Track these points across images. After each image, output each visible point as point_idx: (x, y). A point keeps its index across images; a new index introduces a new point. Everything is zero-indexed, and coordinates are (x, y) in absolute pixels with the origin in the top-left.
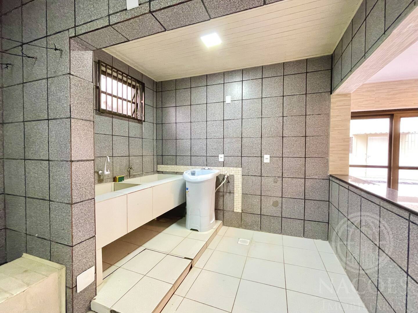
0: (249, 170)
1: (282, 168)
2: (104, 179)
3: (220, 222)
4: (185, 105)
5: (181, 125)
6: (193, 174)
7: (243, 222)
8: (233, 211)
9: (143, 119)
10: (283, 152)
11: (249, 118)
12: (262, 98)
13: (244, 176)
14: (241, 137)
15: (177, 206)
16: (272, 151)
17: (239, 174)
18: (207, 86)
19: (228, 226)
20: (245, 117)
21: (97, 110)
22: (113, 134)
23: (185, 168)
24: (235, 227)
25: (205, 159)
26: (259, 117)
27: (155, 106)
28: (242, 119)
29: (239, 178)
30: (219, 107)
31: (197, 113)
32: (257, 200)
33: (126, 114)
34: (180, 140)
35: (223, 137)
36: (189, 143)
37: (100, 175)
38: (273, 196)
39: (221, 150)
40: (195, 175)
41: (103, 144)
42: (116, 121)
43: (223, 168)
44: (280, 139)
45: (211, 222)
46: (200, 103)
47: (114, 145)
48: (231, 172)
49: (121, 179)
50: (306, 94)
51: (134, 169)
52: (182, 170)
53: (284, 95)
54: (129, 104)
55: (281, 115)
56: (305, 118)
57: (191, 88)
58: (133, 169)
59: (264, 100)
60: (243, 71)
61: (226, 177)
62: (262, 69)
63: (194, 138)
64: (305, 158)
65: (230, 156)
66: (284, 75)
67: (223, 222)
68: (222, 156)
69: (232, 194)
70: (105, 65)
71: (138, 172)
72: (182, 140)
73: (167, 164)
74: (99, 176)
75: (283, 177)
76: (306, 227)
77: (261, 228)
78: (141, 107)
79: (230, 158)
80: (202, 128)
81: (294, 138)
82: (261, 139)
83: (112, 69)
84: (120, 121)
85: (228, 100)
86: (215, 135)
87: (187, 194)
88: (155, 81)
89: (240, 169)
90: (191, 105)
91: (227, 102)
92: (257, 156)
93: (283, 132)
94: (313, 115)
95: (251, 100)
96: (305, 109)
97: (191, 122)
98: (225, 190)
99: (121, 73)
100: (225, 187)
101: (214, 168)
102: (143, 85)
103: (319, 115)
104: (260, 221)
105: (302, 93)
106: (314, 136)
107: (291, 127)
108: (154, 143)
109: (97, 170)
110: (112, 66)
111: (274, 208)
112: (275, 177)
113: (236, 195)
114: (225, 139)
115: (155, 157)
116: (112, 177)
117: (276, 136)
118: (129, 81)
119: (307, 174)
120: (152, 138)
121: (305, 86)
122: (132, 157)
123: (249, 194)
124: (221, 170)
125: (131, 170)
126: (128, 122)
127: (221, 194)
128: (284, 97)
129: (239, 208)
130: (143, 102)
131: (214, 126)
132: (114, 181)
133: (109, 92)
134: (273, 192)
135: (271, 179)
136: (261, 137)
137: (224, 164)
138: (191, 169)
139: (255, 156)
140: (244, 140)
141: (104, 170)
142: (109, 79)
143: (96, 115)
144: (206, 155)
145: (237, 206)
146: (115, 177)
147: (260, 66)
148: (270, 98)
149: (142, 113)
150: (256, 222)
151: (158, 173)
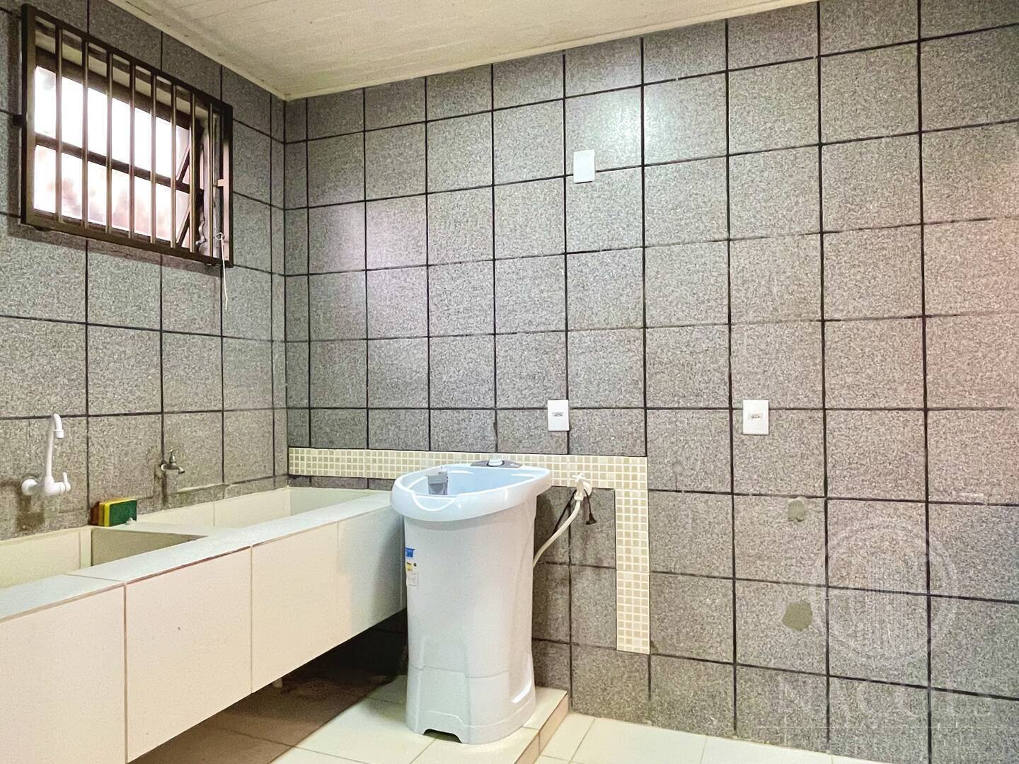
0: (678, 469)
1: (822, 458)
2: (46, 515)
3: (556, 697)
4: (401, 193)
5: (388, 277)
6: (438, 487)
7: (655, 698)
8: (614, 646)
9: (226, 257)
10: (827, 385)
11: (675, 241)
12: (728, 156)
13: (656, 494)
14: (640, 324)
15: (370, 629)
16: (778, 383)
17: (635, 487)
18: (493, 111)
19: (593, 715)
20: (654, 241)
21: (16, 216)
22: (90, 320)
23: (405, 462)
24: (621, 717)
25: (491, 422)
26: (717, 237)
27: (278, 202)
28: (644, 247)
29: (635, 503)
30: (545, 199)
31: (452, 226)
32: (713, 600)
33: (150, 234)
34: (383, 341)
35: (563, 328)
36: (419, 356)
37: (28, 499)
38: (786, 583)
39: (558, 383)
40: (445, 493)
41: (44, 361)
42: (105, 264)
43: (564, 460)
44: (810, 330)
45: (517, 700)
46: (463, 185)
47: (91, 367)
48: (603, 477)
49: (125, 512)
50: (920, 132)
51: (182, 470)
52: (392, 469)
53: (824, 141)
54: (164, 192)
55: (814, 224)
56: (917, 236)
57: (426, 122)
58: (177, 468)
59: (737, 164)
60: (644, 45)
61: (579, 497)
62: (723, 33)
63: (442, 333)
64: (926, 410)
65: (597, 405)
66: (819, 57)
67: (571, 697)
68: (562, 406)
69: (605, 574)
70: (51, 25)
71: (203, 480)
72: (391, 341)
73: (331, 445)
74: (24, 500)
75: (829, 495)
76: (938, 721)
77: (739, 724)
78: (218, 205)
79: (597, 416)
80: (475, 288)
81: (871, 325)
82: (730, 330)
83: (83, 43)
84: (122, 265)
85: (583, 166)
86: (530, 316)
87: (408, 573)
88: (276, 97)
89: (640, 463)
90: (427, 194)
91: (577, 179)
92: (713, 406)
93: (825, 301)
94: (953, 222)
95: (681, 165)
96: (917, 199)
97: (428, 266)
98: (577, 556)
99: (127, 63)
100: (577, 541)
101: (527, 459)
102: (225, 112)
103: (982, 224)
104: (731, 693)
105: (899, 131)
106: (963, 314)
107: (858, 277)
108: (276, 357)
109: (15, 477)
110: (85, 30)
111: (794, 635)
112: (795, 496)
113: (624, 576)
114: (574, 333)
115: (281, 415)
116: (85, 504)
117: (792, 317)
118: (164, 97)
119: (935, 483)
120: (266, 337)
121: (916, 99)
122: (175, 418)
123: (682, 574)
124: (557, 467)
125: (169, 472)
126: (157, 266)
127: (559, 572)
128: (824, 148)
129: (637, 634)
130: (225, 183)
131: (527, 281)
132: (90, 523)
133: (72, 137)
134: (789, 562)
135: (777, 508)
136: (730, 323)
137: (569, 443)
138: (431, 463)
139: (701, 405)
140: (654, 338)
141: (45, 475)
142: (71, 87)
143: (9, 238)
144: (493, 406)
145: (629, 625)
146: (98, 503)
147: (717, 22)
148: (762, 154)
149: (221, 230)
150: (713, 697)
151: (295, 485)
